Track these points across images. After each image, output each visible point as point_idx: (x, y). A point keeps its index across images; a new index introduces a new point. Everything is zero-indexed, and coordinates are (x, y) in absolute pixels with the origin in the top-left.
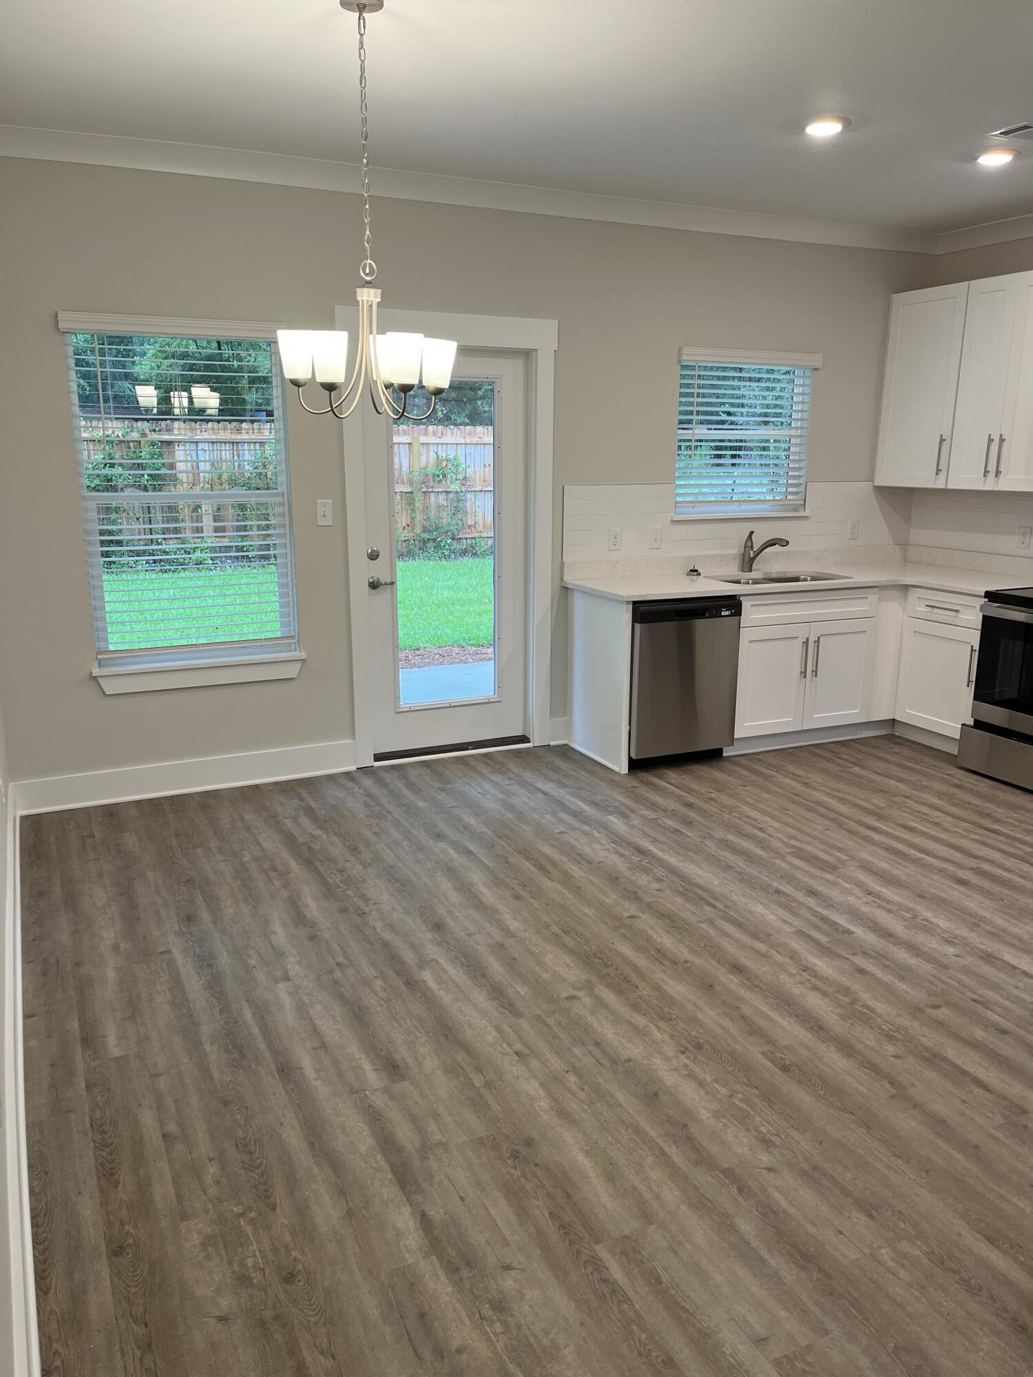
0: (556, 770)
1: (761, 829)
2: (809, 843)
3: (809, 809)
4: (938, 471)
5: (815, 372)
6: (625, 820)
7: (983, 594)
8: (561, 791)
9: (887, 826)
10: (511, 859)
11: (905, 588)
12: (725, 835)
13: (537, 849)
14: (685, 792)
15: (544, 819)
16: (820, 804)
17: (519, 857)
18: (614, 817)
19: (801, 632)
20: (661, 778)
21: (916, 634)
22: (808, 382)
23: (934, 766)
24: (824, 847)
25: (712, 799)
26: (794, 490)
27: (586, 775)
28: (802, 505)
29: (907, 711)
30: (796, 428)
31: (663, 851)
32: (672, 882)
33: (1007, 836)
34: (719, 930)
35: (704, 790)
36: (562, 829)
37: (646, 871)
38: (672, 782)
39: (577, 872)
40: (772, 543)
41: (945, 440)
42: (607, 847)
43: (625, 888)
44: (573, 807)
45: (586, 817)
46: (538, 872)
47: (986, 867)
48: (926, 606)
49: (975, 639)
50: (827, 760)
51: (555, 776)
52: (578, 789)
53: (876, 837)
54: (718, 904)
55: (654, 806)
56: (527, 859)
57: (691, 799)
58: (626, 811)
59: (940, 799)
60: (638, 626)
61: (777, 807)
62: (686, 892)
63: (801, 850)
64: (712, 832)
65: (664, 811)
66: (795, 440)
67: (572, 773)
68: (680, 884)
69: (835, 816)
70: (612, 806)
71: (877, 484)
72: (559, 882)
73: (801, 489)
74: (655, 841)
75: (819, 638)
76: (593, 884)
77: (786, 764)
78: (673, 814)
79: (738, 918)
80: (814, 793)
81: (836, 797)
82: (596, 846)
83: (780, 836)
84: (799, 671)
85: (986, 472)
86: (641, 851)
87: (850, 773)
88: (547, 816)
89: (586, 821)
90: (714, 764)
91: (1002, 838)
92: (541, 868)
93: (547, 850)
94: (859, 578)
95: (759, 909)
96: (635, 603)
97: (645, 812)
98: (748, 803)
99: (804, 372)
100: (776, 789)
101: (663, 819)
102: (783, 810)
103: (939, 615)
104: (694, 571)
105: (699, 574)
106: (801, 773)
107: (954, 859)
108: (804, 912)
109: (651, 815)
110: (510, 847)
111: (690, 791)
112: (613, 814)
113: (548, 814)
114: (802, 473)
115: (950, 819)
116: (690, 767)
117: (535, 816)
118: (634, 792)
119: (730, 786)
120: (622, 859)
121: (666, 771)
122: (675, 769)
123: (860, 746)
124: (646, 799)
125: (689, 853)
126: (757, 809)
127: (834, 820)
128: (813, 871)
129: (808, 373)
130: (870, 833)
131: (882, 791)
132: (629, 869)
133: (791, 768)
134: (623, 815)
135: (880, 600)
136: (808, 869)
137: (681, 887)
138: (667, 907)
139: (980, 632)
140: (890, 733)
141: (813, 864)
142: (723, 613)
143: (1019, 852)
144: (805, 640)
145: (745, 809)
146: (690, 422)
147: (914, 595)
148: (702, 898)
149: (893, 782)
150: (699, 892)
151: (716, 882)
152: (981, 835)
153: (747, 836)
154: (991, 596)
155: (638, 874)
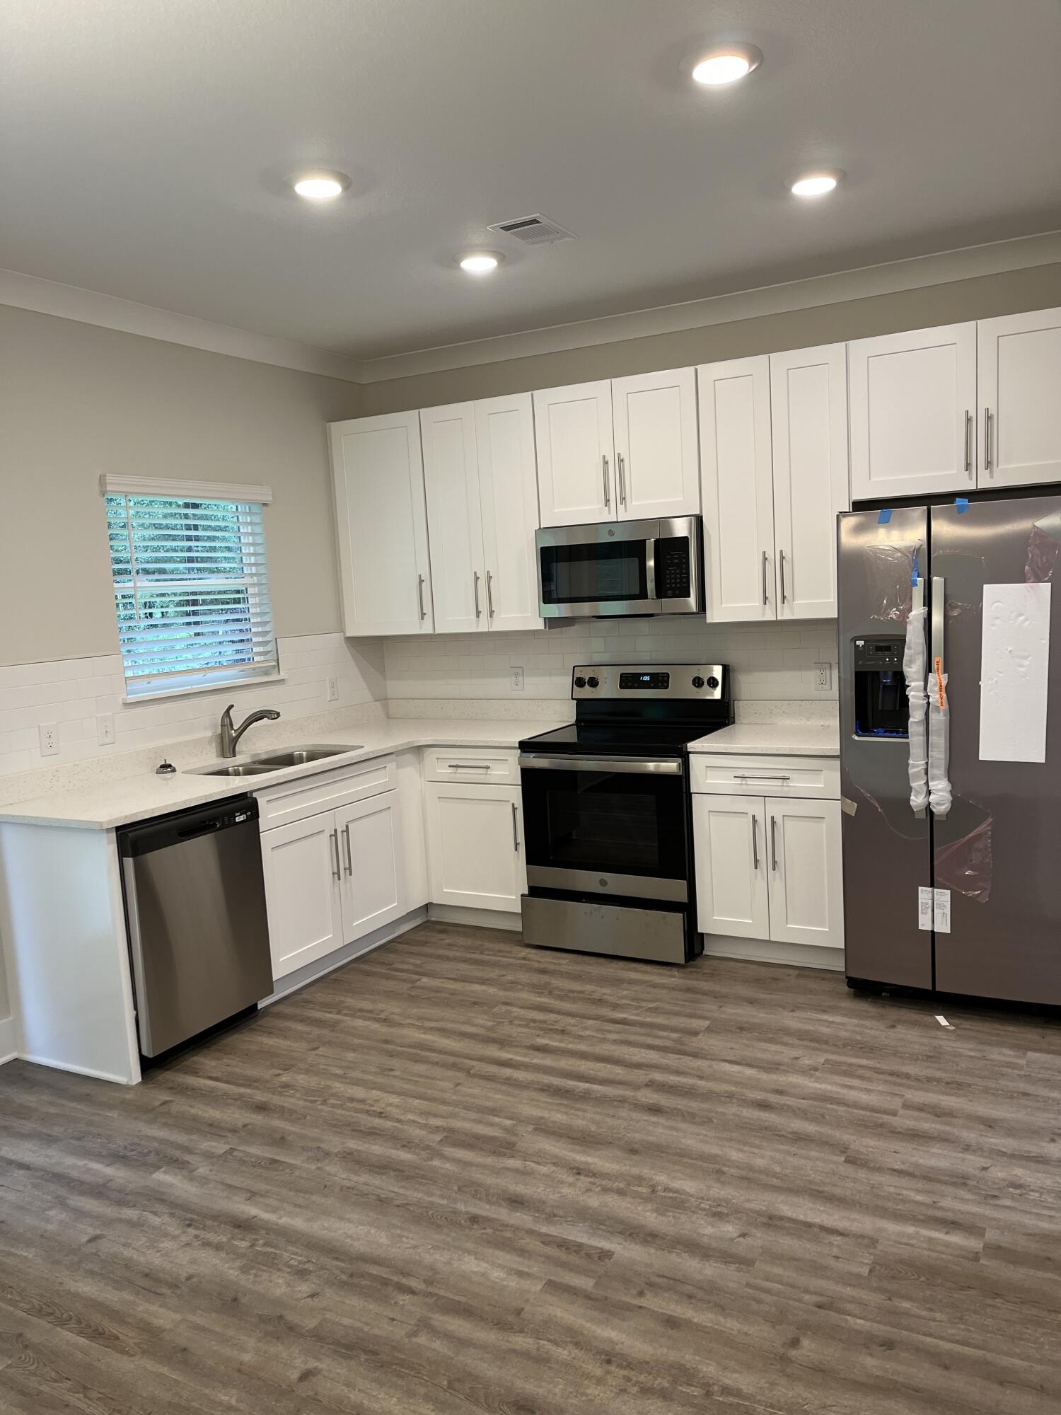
0: (22, 1112)
1: (380, 1115)
2: (453, 1116)
3: (417, 1060)
4: (423, 615)
5: (265, 508)
6: (185, 1172)
7: (517, 745)
8: (51, 1152)
9: (517, 1053)
10: (33, 1336)
11: (419, 750)
12: (343, 1143)
13: (69, 1292)
14: (242, 1085)
15: (48, 1220)
16: (423, 1046)
17: (43, 1323)
18: (165, 1172)
19: (328, 824)
20: (195, 1073)
21: (441, 799)
22: (257, 519)
23: (500, 951)
24: (473, 1115)
25: (286, 1086)
26: (261, 649)
27: (79, 1107)
28: (274, 667)
29: (445, 890)
30: (252, 575)
31: (274, 1210)
32: (323, 1268)
33: (642, 1025)
34: (448, 1336)
35: (268, 1074)
36: (92, 1232)
37: (271, 1262)
38: (215, 1075)
39: (163, 1316)
40: (258, 717)
41: (423, 581)
42: (184, 1239)
43: (260, 1316)
44: (87, 1178)
45: (119, 1191)
46: (94, 1344)
47: (658, 1076)
48: (450, 766)
49: (515, 795)
50: (387, 977)
51: (27, 1126)
52: (79, 1139)
53: (520, 1075)
54: (413, 1283)
55: (214, 1129)
56: (62, 1323)
57: (260, 1097)
58: (178, 1154)
59: (540, 994)
60: (129, 862)
61: (377, 1070)
62: (355, 1280)
63: (452, 1131)
64: (322, 1146)
65: (234, 1131)
66: (253, 589)
67: (53, 1110)
68: (337, 1268)
69: (451, 1059)
70: (150, 1152)
71: (349, 634)
72: (144, 1352)
73: (269, 648)
74: (252, 1195)
75: (347, 826)
76: (204, 1330)
77: (342, 999)
78: (249, 1133)
79: (457, 1298)
80: (406, 1032)
81: (431, 1029)
82: (167, 1245)
83: (410, 1117)
84: (331, 873)
85: (478, 613)
86: (243, 1225)
87: (423, 988)
88: (52, 1213)
89: (122, 1198)
90: (253, 1026)
91: (638, 1029)
92: (97, 1334)
93: (87, 1288)
94: (372, 745)
95: (471, 1265)
96: (118, 829)
97: (206, 1145)
98: (336, 1075)
99: (249, 507)
100: (356, 1041)
101: (240, 1148)
102: (386, 1071)
103: (462, 774)
104: (166, 768)
105: (174, 770)
106: (367, 1005)
107: (618, 1078)
108: (533, 1244)
109: (220, 1147)
110: (16, 1307)
111: (250, 1082)
112: (160, 1167)
113: (50, 1208)
114: (268, 628)
115: (572, 1021)
116: (224, 1041)
117: (30, 1220)
118: (169, 1113)
119: (294, 1054)
120: (223, 1254)
121: (195, 1058)
122: (206, 1051)
123: (406, 946)
124: (195, 1119)
125: (315, 1198)
126: (357, 1082)
127: (454, 1066)
128: (490, 1160)
129: (255, 509)
130: (507, 1072)
131: (475, 1003)
132: (244, 1270)
133: (350, 1001)
134: (176, 1164)
135: (398, 767)
136: (480, 1160)
137: (343, 1272)
138: (345, 1327)
139: (520, 787)
140: (425, 920)
141: (482, 1149)
142: (237, 820)
143: (668, 1043)
144: (333, 833)
145: (338, 1086)
146: (127, 572)
147: (431, 755)
148: (385, 1282)
149: (477, 987)
150: (375, 1270)
151: (383, 1239)
152: (618, 1033)
153: (373, 1133)
154: (526, 746)
155: (265, 1276)
